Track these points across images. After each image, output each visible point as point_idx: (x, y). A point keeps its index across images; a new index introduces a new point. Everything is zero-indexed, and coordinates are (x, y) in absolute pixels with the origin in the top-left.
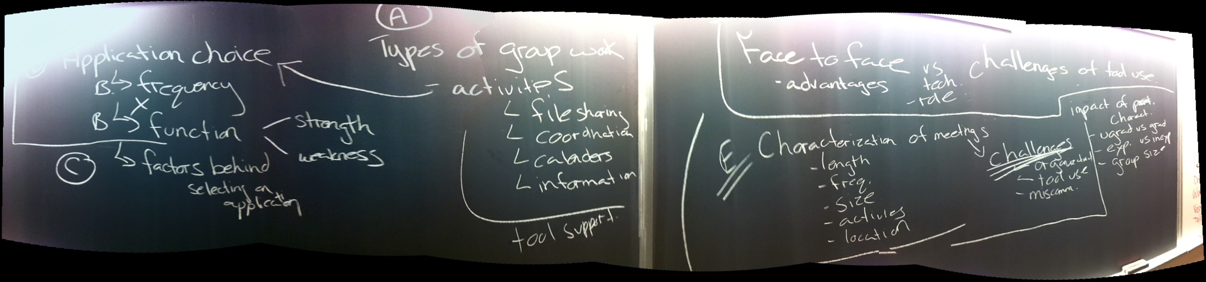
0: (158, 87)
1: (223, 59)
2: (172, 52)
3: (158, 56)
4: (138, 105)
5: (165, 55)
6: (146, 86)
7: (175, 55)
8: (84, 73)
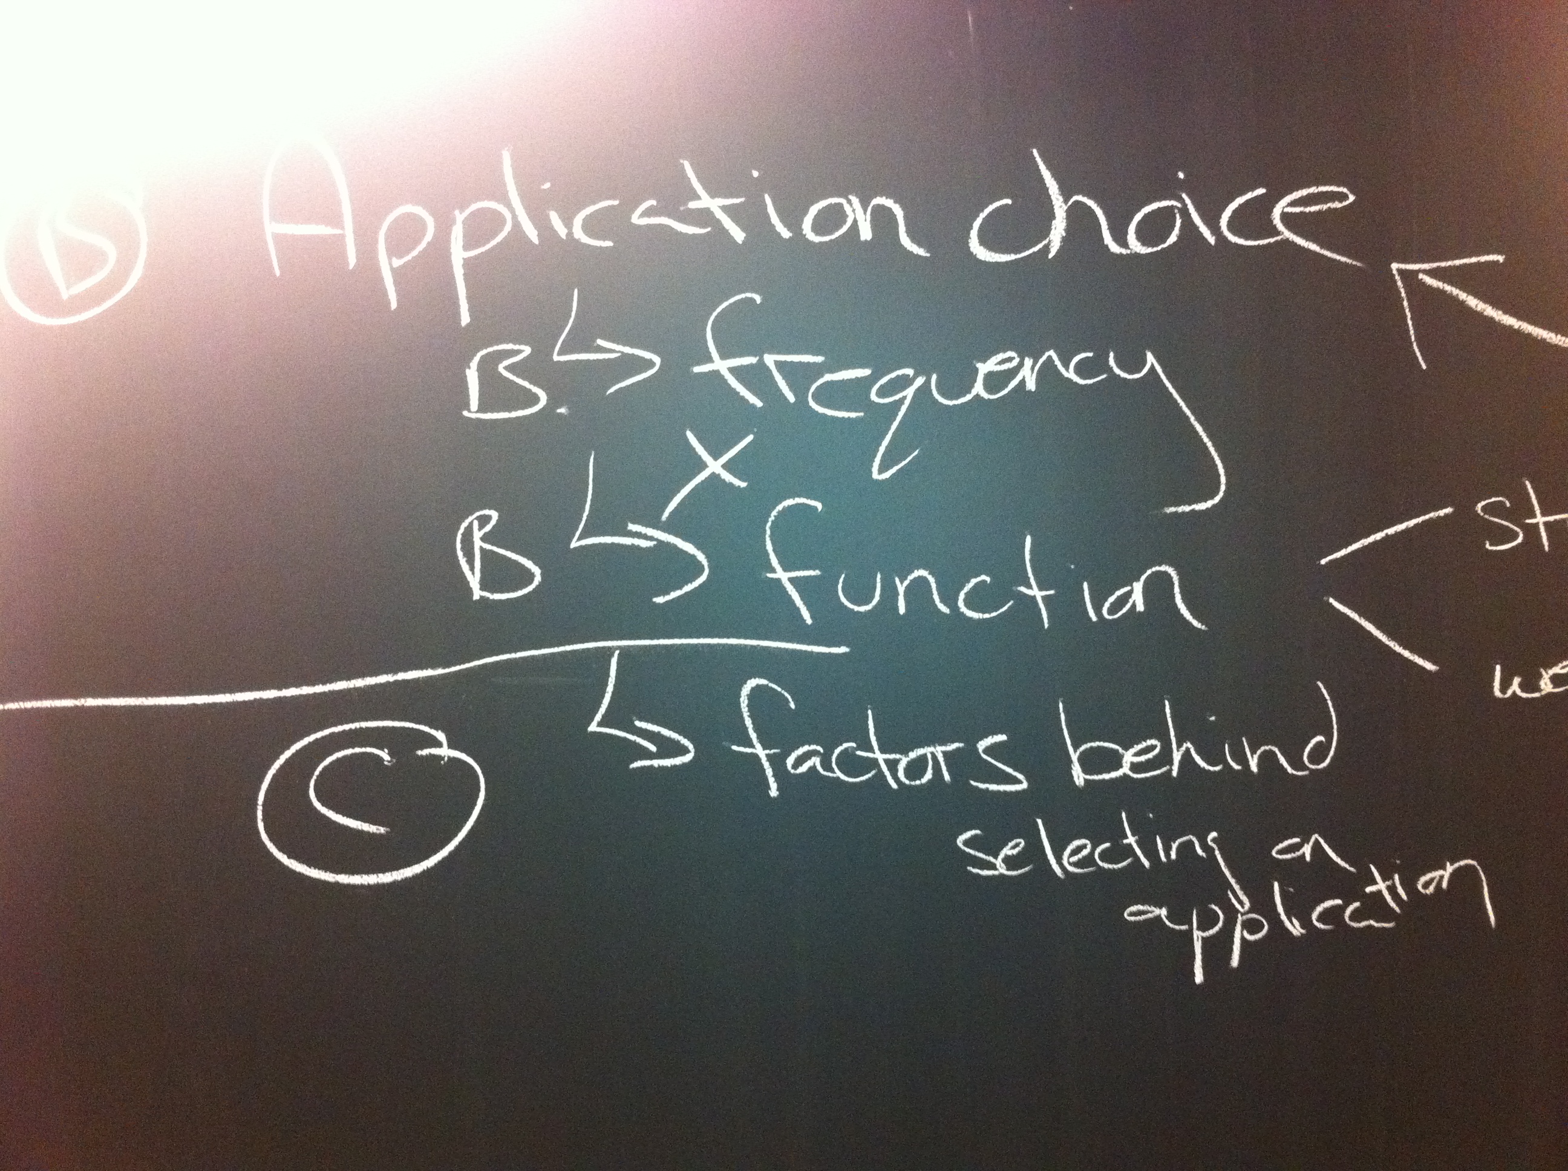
0: (799, 376)
1: (1121, 238)
2: (865, 205)
3: (794, 224)
4: (702, 466)
5: (831, 219)
6: (733, 371)
7: (882, 220)
8: (394, 305)
